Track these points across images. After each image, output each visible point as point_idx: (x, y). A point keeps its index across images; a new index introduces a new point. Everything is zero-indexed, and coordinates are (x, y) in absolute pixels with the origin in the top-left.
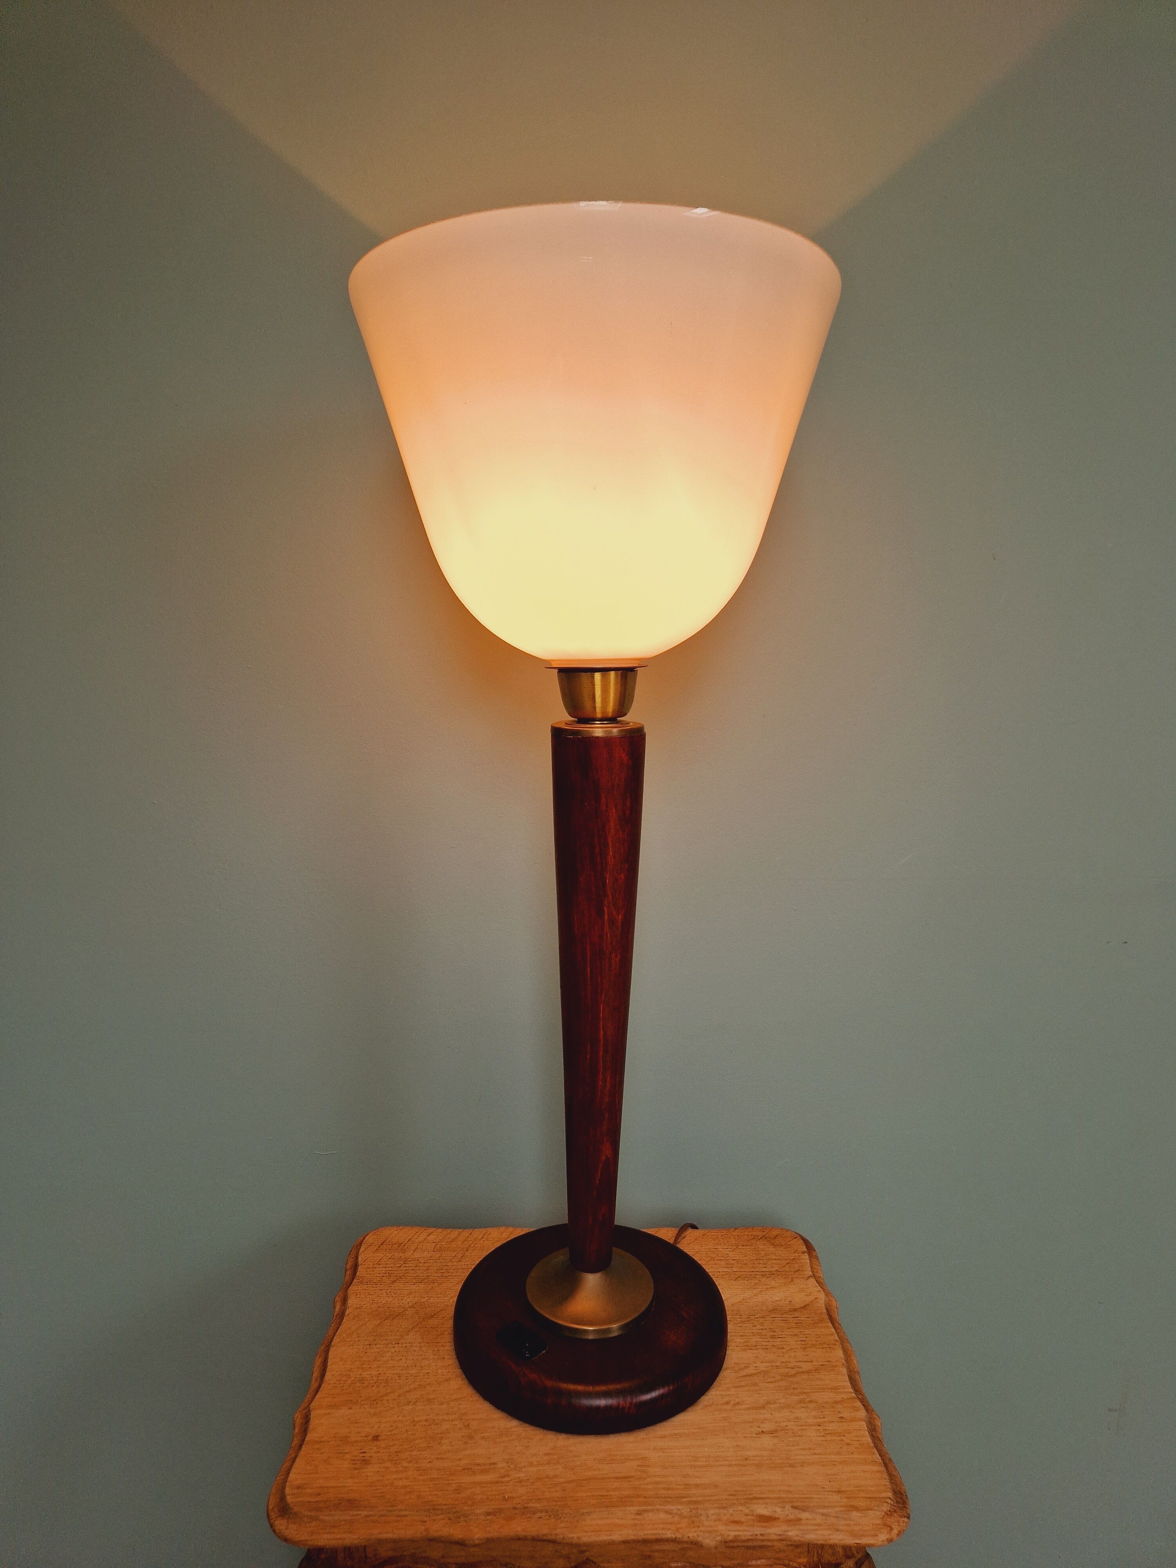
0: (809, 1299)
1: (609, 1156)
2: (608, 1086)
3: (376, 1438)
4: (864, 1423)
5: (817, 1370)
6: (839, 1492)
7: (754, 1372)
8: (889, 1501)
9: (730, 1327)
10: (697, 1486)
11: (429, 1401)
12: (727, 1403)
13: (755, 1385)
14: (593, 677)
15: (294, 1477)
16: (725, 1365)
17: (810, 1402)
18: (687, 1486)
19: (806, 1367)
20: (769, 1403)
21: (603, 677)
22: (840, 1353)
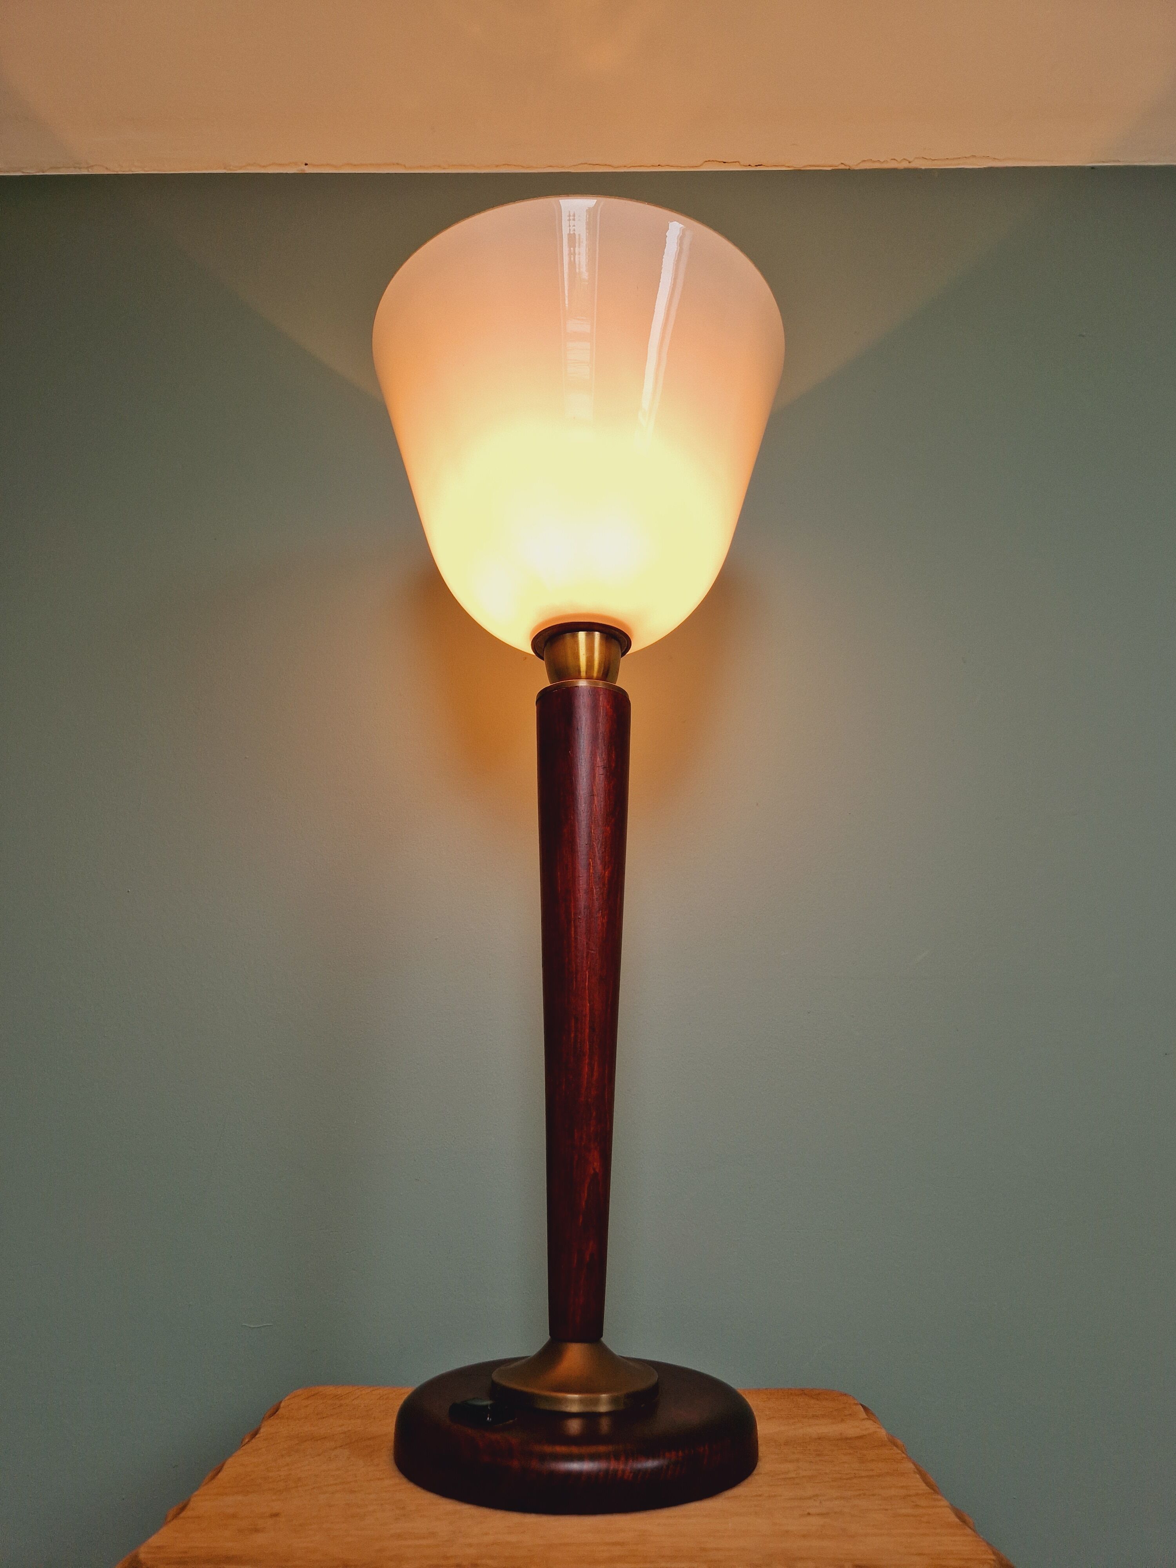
0: (865, 1433)
1: (597, 1170)
2: (596, 1074)
3: (276, 1515)
4: (949, 1509)
5: (879, 1476)
6: (920, 1554)
7: (794, 1476)
8: (992, 1562)
9: (762, 1449)
10: (717, 1549)
11: (352, 1492)
12: (760, 1496)
13: (798, 1484)
14: (577, 637)
15: (155, 1540)
16: (755, 1472)
17: (873, 1495)
18: (704, 1550)
19: (863, 1474)
20: (817, 1495)
21: (587, 635)
22: (911, 1466)
